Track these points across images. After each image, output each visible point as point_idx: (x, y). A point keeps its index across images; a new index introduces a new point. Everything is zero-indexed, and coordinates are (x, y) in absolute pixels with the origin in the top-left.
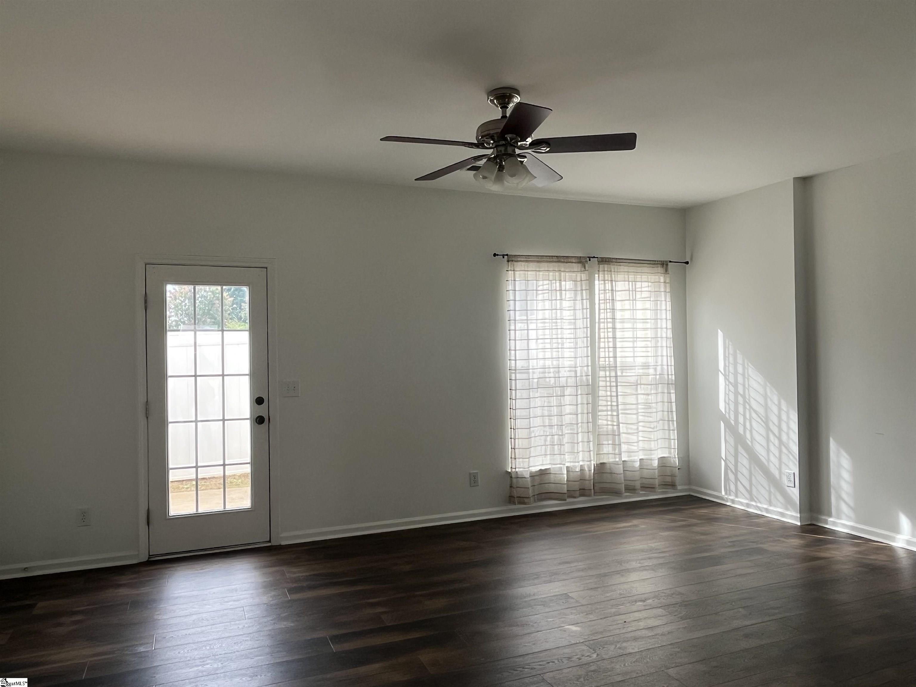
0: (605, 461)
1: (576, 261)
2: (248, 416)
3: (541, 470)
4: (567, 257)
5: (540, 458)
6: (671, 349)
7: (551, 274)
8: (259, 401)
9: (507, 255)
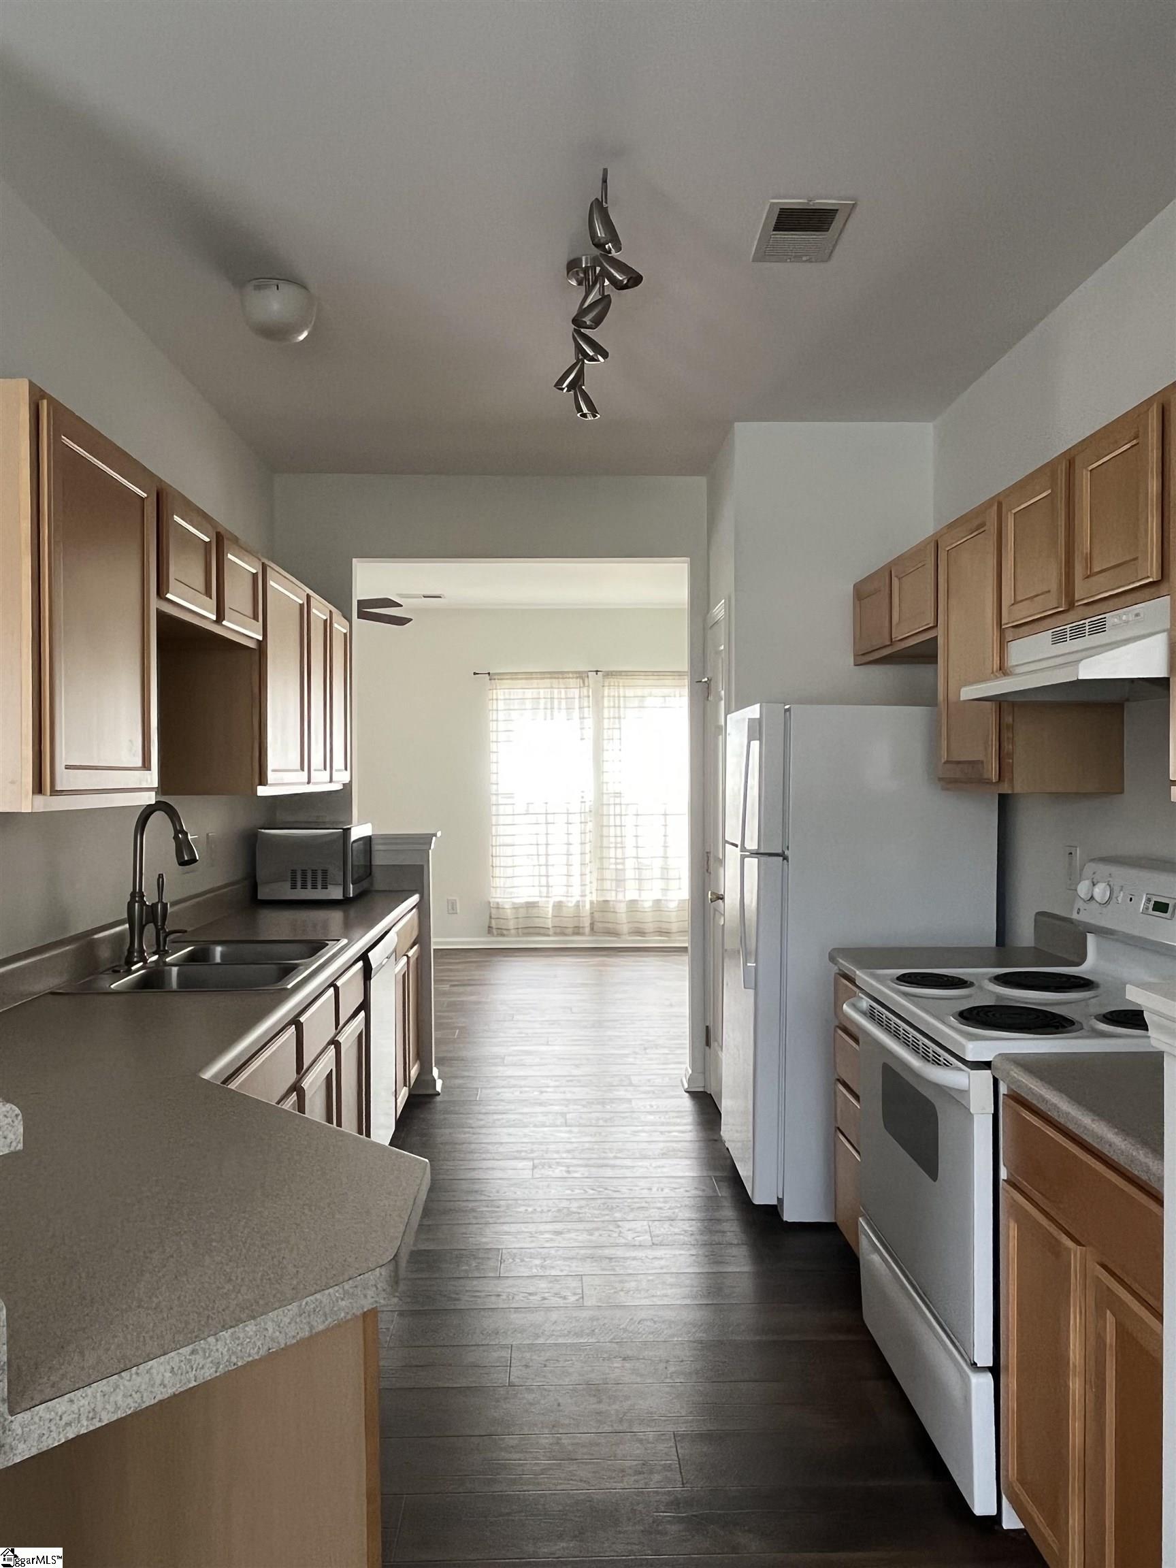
1: (573, 676)
3: (527, 902)
5: (527, 889)
9: (489, 673)
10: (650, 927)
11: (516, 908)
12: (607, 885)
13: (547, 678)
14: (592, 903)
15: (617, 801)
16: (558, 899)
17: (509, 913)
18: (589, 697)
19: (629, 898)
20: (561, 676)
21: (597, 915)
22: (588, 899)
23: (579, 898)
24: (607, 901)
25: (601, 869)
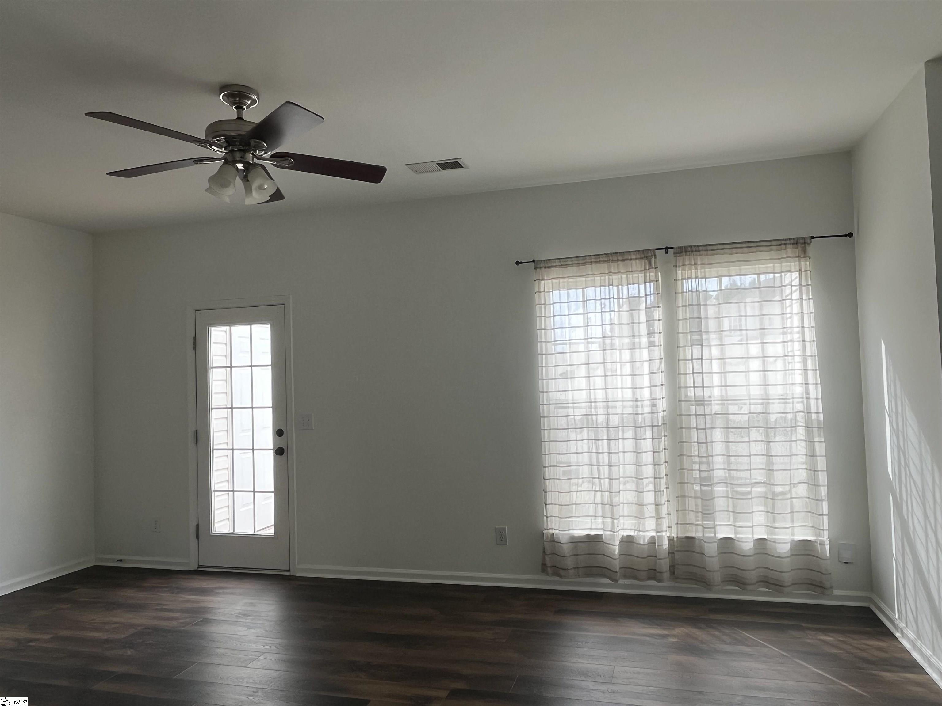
0: (693, 535)
1: (638, 256)
2: (271, 447)
3: (588, 535)
4: (622, 253)
5: (588, 519)
6: (816, 374)
7: (598, 278)
8: (279, 433)
9: (534, 261)
10: (753, 576)
11: (575, 542)
12: (691, 517)
13: (604, 261)
14: (670, 540)
15: (700, 410)
16: (626, 533)
17: (566, 549)
18: (657, 281)
19: (720, 536)
20: (620, 258)
21: (677, 556)
22: (666, 535)
23: (654, 534)
24: (692, 538)
25: (682, 497)
